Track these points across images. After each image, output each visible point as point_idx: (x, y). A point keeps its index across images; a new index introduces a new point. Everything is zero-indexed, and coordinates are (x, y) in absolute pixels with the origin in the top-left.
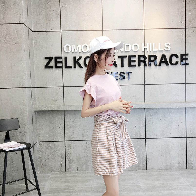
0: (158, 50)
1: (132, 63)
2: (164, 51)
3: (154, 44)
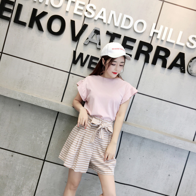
0: (176, 42)
2: (185, 47)
3: (171, 30)
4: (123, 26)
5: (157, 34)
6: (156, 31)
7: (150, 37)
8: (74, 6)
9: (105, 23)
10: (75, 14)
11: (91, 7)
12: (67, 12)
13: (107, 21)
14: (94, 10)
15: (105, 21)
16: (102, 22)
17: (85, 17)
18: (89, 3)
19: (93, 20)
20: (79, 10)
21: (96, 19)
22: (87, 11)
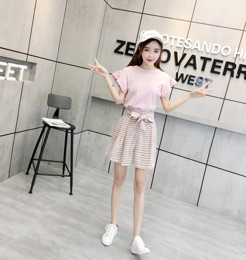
1: (216, 70)
4: (213, 52)
5: (240, 55)
6: (238, 53)
7: (234, 58)
8: (177, 41)
9: (199, 51)
10: (177, 47)
11: (189, 41)
12: (171, 46)
13: (201, 49)
14: (191, 43)
15: (199, 50)
16: (197, 51)
17: (184, 48)
18: (187, 39)
19: (190, 50)
20: (180, 44)
21: (193, 49)
22: (186, 44)
